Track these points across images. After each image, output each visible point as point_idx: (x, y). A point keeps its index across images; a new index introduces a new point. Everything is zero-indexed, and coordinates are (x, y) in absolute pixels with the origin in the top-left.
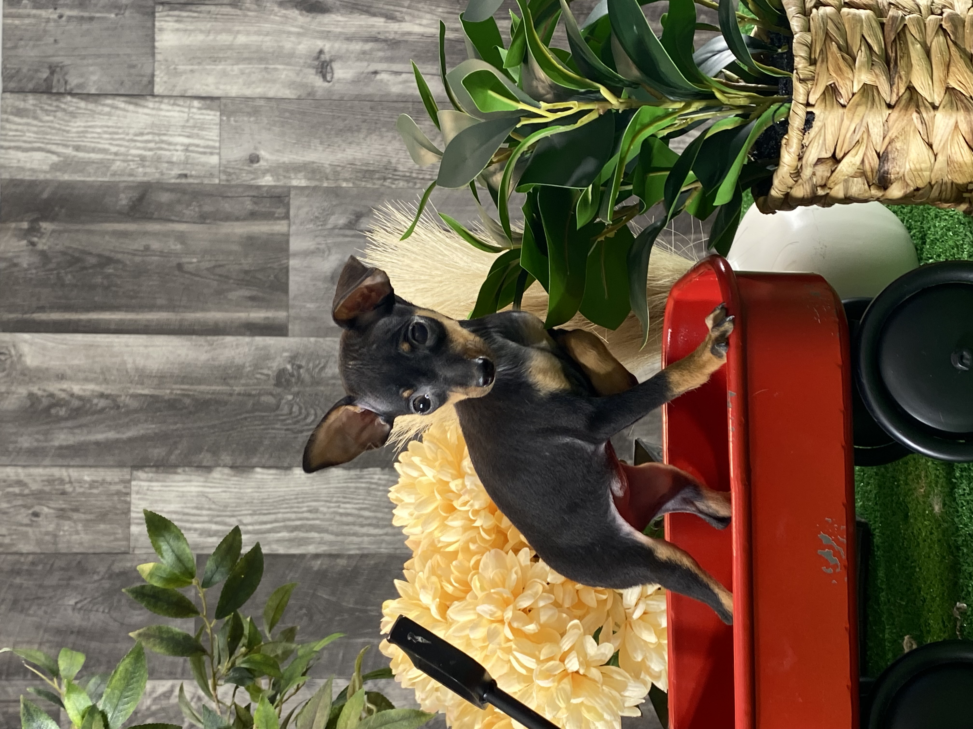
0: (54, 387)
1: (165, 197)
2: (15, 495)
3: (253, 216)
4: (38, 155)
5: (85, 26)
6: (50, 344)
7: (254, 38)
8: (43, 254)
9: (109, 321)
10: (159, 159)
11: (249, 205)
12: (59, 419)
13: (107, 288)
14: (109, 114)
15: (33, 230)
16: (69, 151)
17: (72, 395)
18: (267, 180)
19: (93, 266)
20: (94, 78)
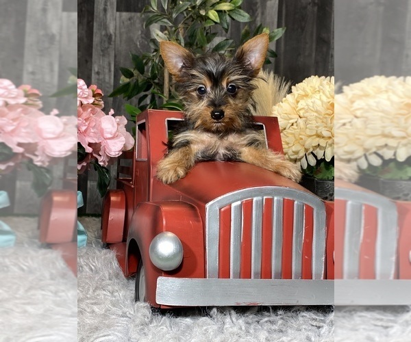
0: (259, 11)
1: (325, 49)
6: (274, 10)
8: (306, 8)
13: (293, 29)
15: (315, 4)
17: (256, 17)
19: (301, 25)
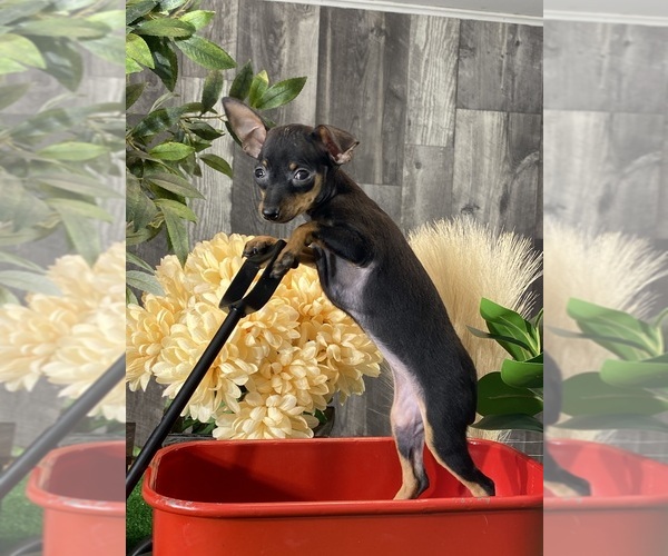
1: (397, 111)
2: (221, 8)
3: (385, 163)
4: (424, 38)
5: (497, 71)
6: (312, 37)
7: (487, 168)
8: (366, 37)
9: (325, 73)
10: (420, 109)
11: (391, 161)
12: (267, 39)
13: (345, 74)
14: (446, 81)
15: (380, 32)
16: (426, 56)
17: (281, 48)
18: (406, 173)
19: (358, 66)
20: (467, 74)
